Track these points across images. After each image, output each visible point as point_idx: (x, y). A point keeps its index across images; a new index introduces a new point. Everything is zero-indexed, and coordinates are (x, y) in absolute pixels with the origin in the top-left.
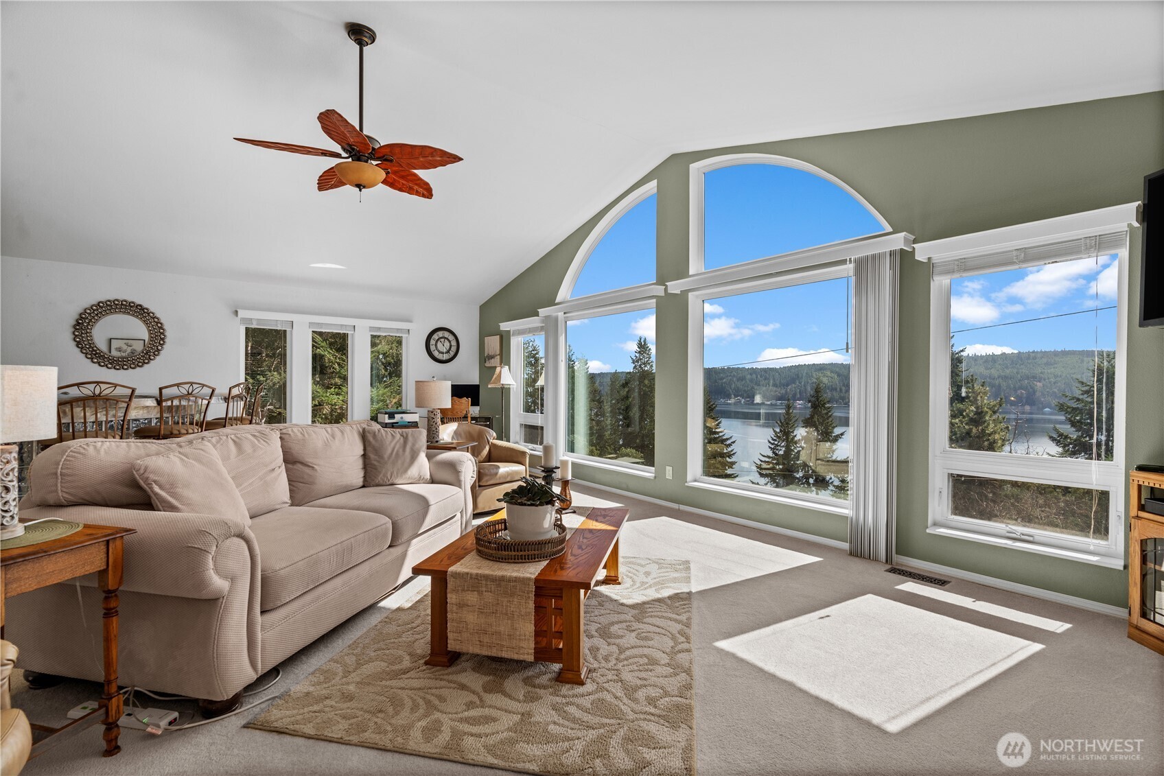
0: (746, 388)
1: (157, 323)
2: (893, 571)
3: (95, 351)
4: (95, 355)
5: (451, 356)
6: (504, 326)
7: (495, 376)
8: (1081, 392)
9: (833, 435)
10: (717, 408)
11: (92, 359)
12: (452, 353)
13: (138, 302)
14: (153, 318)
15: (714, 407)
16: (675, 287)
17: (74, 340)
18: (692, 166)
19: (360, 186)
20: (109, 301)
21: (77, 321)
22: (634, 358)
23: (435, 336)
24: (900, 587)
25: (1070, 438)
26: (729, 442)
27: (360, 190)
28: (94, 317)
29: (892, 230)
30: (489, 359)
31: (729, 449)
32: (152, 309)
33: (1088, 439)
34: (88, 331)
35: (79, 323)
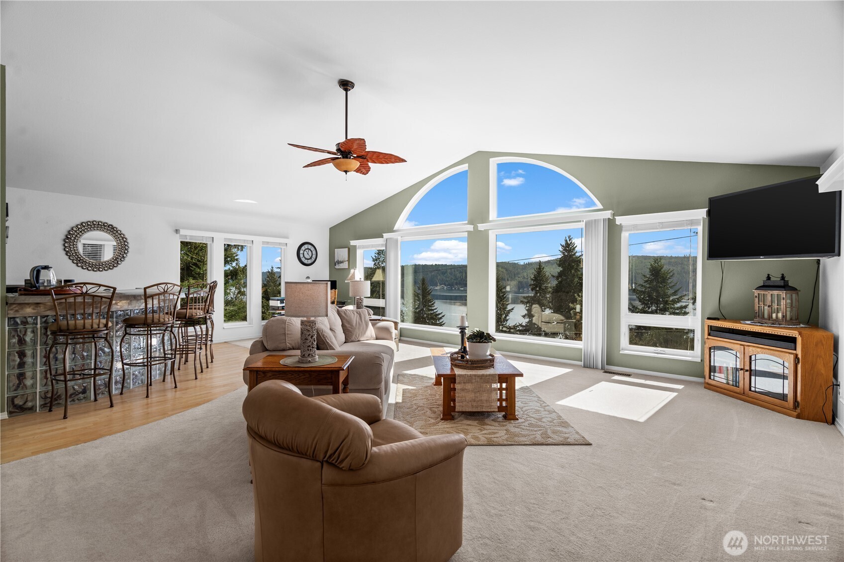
0: (447, 279)
1: (123, 238)
2: (606, 372)
3: (80, 258)
4: (79, 261)
5: (312, 261)
6: (353, 243)
7: (350, 275)
8: (643, 282)
9: (507, 310)
10: (432, 293)
11: (77, 264)
12: (313, 259)
13: (110, 223)
14: (120, 234)
15: (431, 292)
16: (481, 227)
17: (65, 250)
18: (490, 159)
19: (346, 172)
20: (89, 222)
21: (66, 236)
22: (374, 258)
23: (303, 248)
24: (613, 378)
25: (638, 308)
26: (440, 316)
27: (346, 174)
28: (78, 234)
29: (602, 208)
30: (338, 263)
31: (441, 321)
32: (119, 228)
33: (647, 309)
34: (75, 243)
35: (68, 238)
